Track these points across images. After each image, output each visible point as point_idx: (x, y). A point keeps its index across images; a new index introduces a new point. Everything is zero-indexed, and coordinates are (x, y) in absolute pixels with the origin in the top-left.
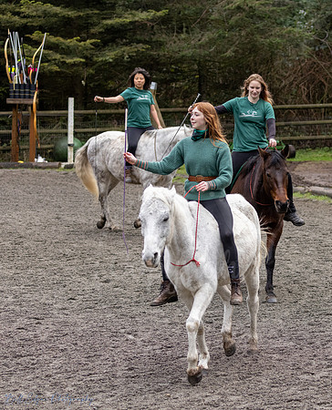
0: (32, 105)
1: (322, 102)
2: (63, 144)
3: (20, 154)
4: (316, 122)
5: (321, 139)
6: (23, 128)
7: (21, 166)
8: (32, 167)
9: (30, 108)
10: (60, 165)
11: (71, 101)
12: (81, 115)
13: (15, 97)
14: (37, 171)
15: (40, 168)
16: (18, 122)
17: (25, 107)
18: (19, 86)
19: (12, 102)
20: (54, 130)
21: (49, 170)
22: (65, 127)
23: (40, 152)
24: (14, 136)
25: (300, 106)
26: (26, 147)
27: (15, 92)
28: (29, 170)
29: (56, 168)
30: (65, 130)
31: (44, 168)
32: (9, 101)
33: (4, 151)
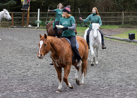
0: (28, 11)
1: (109, 12)
2: (36, 22)
3: (24, 24)
4: (107, 17)
5: (108, 22)
6: (25, 17)
7: (24, 27)
8: (27, 28)
9: (27, 11)
10: (35, 27)
11: (39, 10)
12: (41, 14)
13: (23, 8)
14: (29, 29)
15: (30, 28)
16: (24, 15)
17: (26, 11)
18: (24, 5)
19: (22, 10)
20: (34, 18)
21: (32, 29)
22: (37, 17)
23: (30, 24)
24: (23, 19)
25: (102, 13)
26: (26, 22)
27: (23, 7)
28: (27, 29)
29: (34, 28)
30: (37, 18)
31: (31, 28)
32: (22, 9)
33: (20, 23)
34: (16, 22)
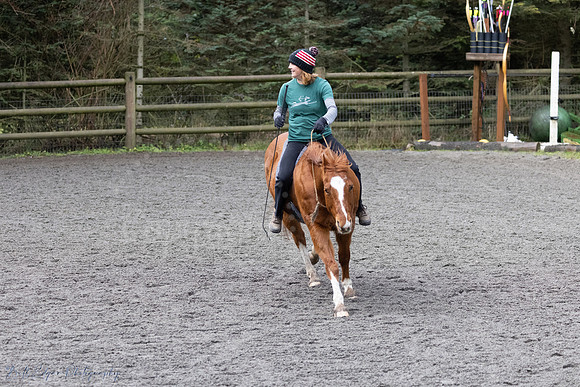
0: (501, 63)
2: (542, 116)
3: (483, 130)
6: (488, 93)
7: (485, 147)
8: (500, 149)
9: (498, 65)
10: (539, 146)
11: (555, 56)
13: (477, 51)
14: (506, 154)
15: (511, 150)
16: (481, 84)
17: (491, 65)
18: (483, 35)
19: (473, 58)
20: (530, 96)
21: (524, 153)
22: (547, 92)
24: (475, 104)
26: (492, 119)
27: (477, 43)
28: (495, 153)
29: (533, 150)
30: (545, 97)
31: (517, 151)
32: (470, 57)
33: (462, 125)
34: (442, 121)
